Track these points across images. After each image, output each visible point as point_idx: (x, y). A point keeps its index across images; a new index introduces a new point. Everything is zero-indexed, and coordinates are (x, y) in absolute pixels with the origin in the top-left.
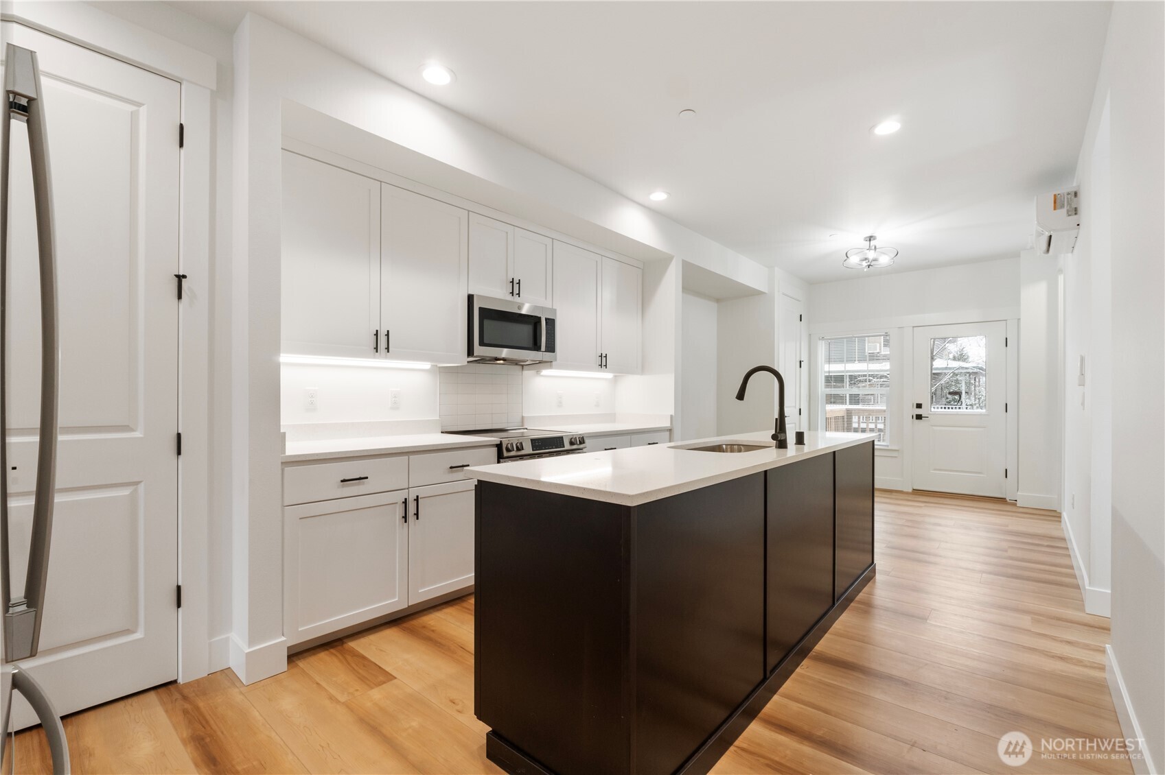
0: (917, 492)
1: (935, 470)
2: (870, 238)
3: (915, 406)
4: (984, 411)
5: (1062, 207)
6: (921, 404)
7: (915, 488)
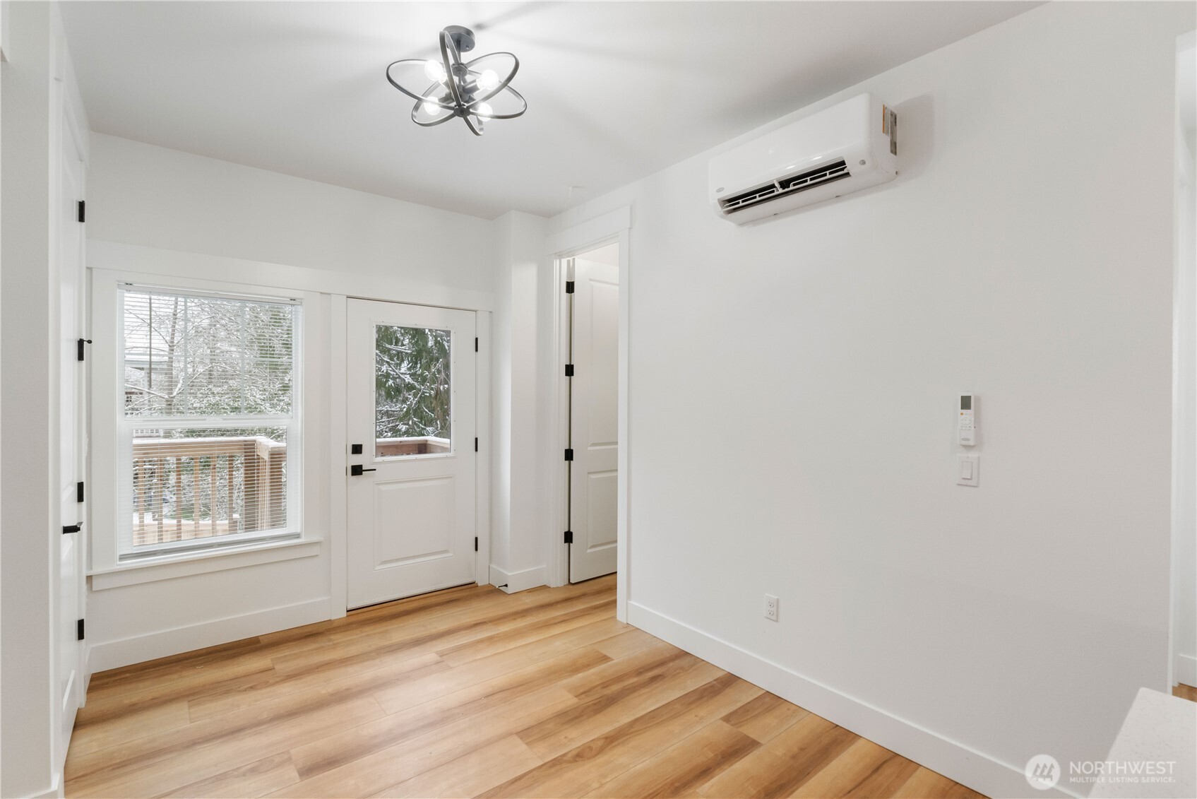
3: (350, 449)
6: (360, 446)
7: (350, 607)
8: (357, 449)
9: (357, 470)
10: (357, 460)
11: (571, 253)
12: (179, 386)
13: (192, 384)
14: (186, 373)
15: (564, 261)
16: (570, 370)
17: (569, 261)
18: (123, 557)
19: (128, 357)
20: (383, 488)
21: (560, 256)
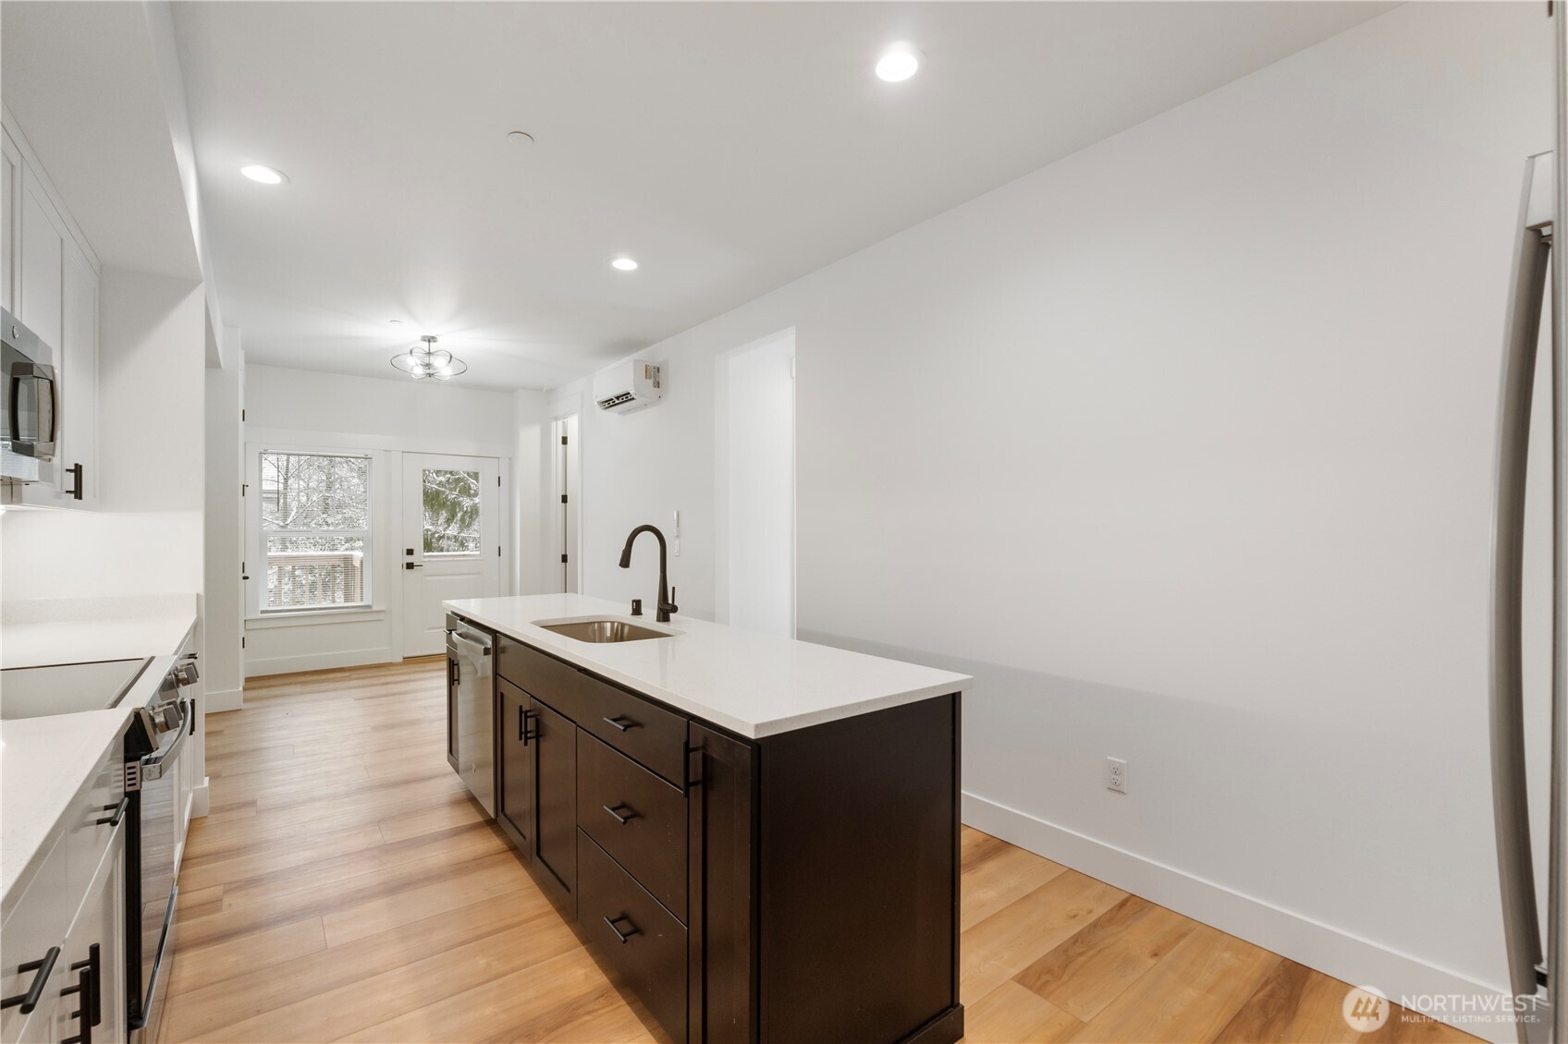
0: (409, 660)
1: (429, 629)
2: (430, 339)
3: (405, 552)
4: (478, 552)
5: (650, 378)
6: (412, 550)
7: (405, 656)
8: (410, 552)
9: (410, 566)
10: (410, 559)
11: (564, 417)
12: (293, 513)
13: (306, 514)
14: (299, 501)
15: (560, 423)
16: (564, 499)
17: (564, 422)
18: (262, 612)
19: (264, 495)
20: (428, 578)
21: (557, 419)
